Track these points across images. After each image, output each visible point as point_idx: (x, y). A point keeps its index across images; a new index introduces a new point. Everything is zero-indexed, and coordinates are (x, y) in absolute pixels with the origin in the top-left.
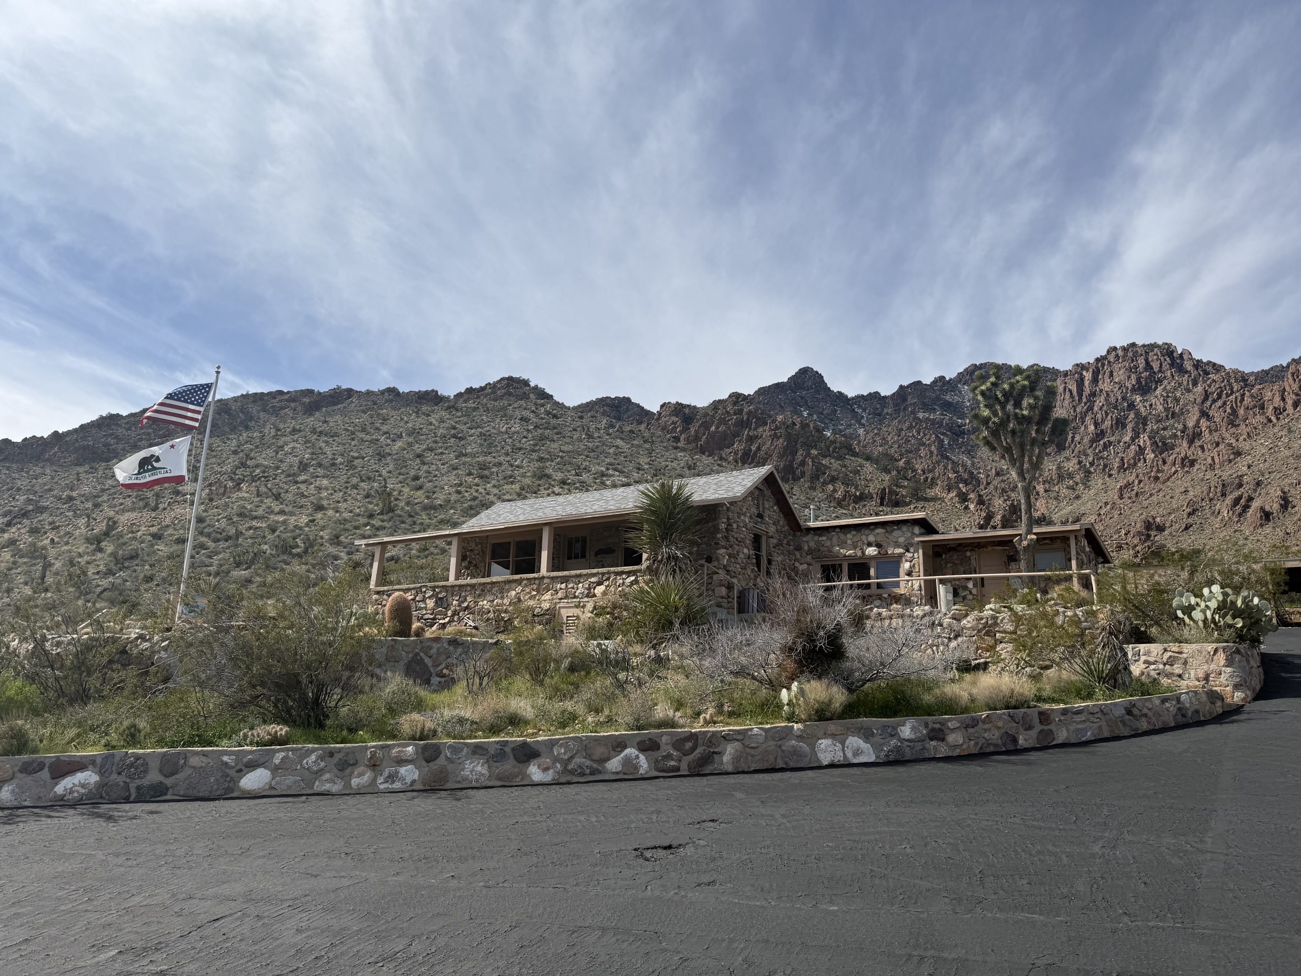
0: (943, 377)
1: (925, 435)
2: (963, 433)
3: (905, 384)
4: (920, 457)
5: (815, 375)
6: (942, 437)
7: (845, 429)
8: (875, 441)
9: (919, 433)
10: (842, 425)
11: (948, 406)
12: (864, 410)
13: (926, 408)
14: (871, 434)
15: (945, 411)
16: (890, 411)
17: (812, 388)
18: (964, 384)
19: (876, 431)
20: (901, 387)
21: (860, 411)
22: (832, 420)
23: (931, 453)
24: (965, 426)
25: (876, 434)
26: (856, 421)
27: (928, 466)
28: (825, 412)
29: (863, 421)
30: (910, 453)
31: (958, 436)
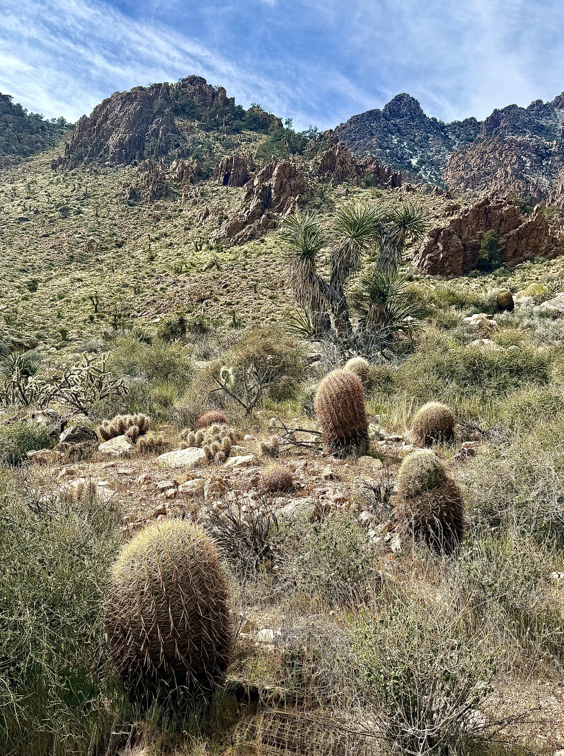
0: (541, 101)
1: (507, 156)
2: (549, 155)
3: (500, 108)
4: (495, 177)
5: (410, 101)
6: (524, 159)
7: (433, 156)
8: (459, 166)
9: (501, 155)
10: (432, 151)
11: (540, 129)
12: (458, 136)
13: (516, 130)
14: (456, 159)
15: (536, 133)
16: (482, 136)
17: (406, 115)
18: (560, 108)
19: (461, 155)
20: (495, 111)
21: (453, 137)
22: (422, 147)
23: (507, 173)
24: (552, 147)
25: (460, 159)
26: (447, 147)
27: (501, 186)
28: (416, 139)
29: (454, 147)
30: (488, 175)
31: (543, 158)
